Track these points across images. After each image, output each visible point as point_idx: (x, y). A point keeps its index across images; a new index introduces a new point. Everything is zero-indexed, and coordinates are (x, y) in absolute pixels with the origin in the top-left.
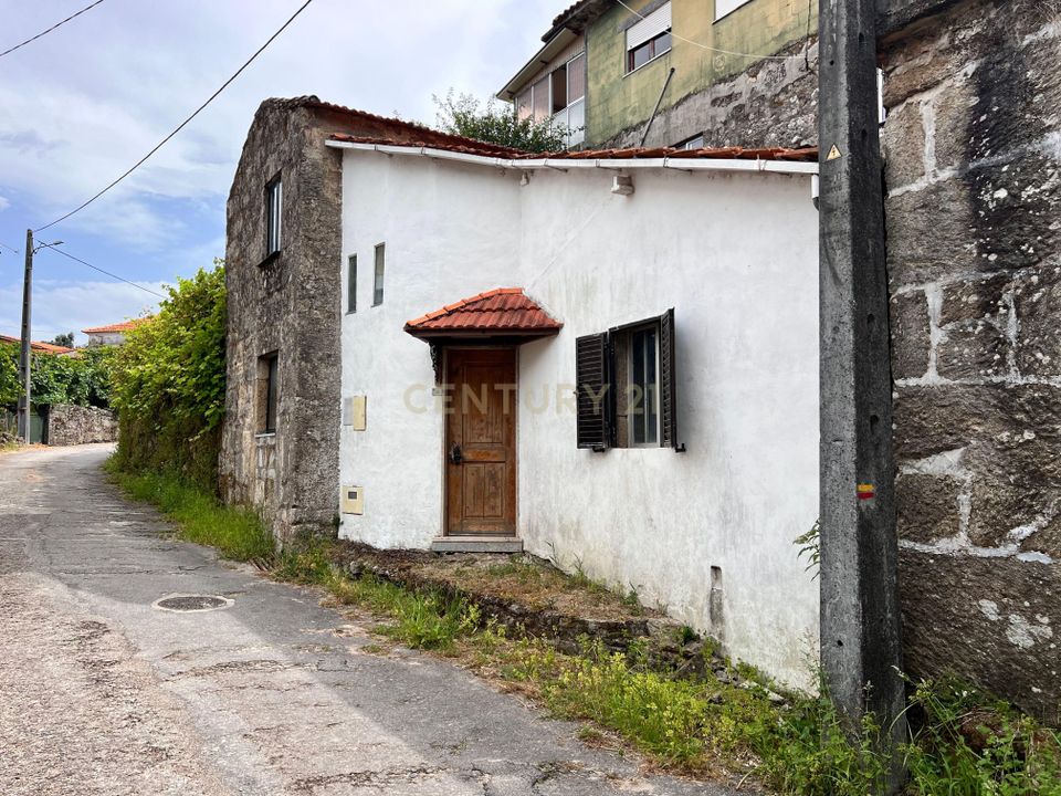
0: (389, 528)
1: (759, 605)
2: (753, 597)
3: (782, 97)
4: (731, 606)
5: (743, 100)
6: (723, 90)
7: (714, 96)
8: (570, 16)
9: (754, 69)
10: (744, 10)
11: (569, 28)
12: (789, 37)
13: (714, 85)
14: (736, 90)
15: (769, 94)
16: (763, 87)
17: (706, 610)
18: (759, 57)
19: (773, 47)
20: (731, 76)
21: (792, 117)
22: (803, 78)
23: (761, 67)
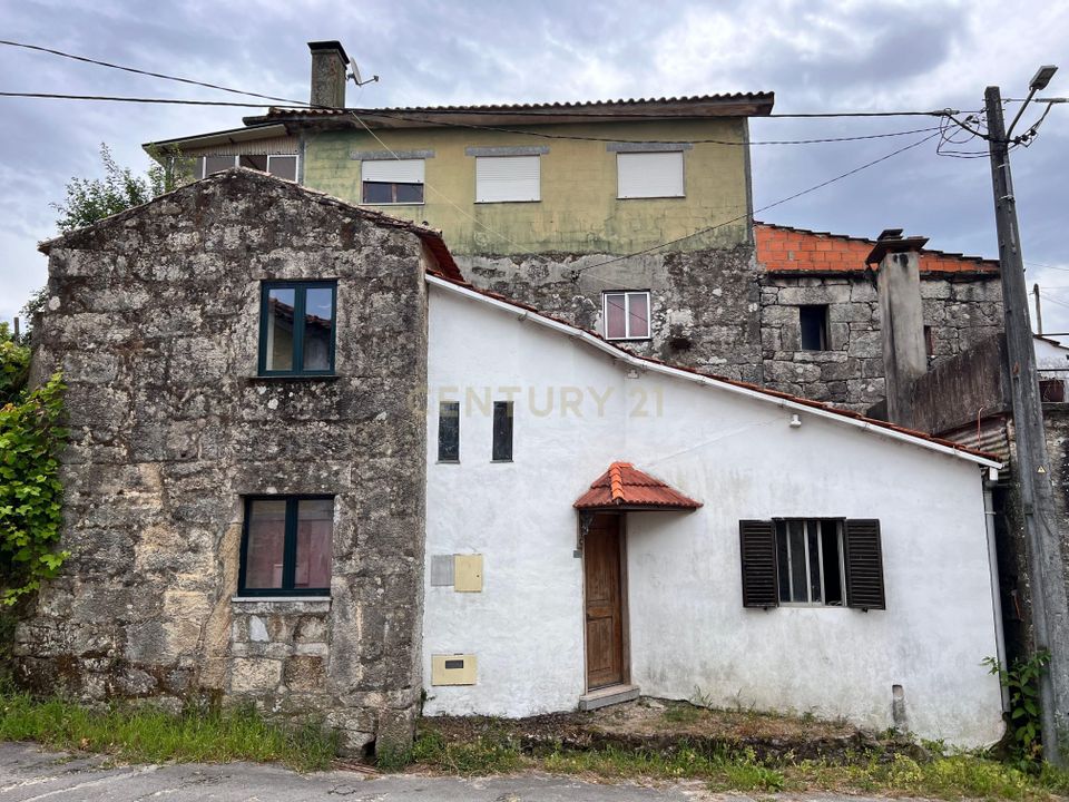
0: (526, 695)
1: (938, 704)
2: (932, 700)
3: (545, 290)
4: (913, 708)
5: (506, 279)
6: (486, 263)
7: (475, 265)
8: (297, 118)
9: (519, 259)
10: (508, 207)
11: (286, 126)
12: (552, 247)
13: (475, 255)
14: (499, 268)
15: (533, 284)
16: (526, 276)
17: (889, 714)
18: (525, 250)
19: (537, 249)
20: (493, 254)
21: (554, 309)
22: (565, 283)
23: (525, 259)
